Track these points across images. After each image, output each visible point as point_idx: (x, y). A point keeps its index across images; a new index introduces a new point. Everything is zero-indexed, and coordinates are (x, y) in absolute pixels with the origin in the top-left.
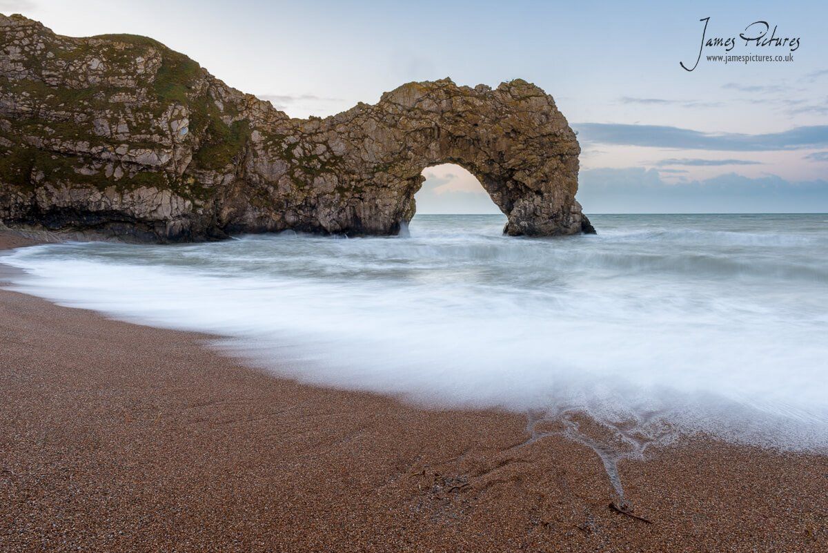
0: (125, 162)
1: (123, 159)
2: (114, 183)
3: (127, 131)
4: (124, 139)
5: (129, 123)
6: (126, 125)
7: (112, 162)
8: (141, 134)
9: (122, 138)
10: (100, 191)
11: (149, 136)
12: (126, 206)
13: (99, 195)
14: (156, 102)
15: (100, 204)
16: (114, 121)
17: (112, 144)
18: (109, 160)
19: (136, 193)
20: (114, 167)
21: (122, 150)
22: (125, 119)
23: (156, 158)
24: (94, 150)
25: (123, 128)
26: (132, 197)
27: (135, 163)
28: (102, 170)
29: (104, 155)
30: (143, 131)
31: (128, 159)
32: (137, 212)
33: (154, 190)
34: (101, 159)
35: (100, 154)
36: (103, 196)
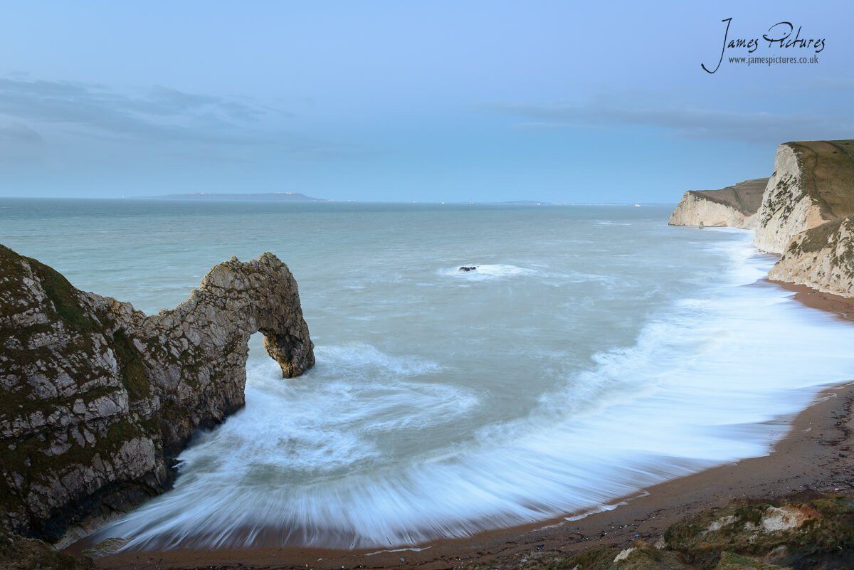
0: (90, 421)
1: (87, 418)
2: (95, 451)
3: (72, 381)
4: (73, 392)
5: (67, 370)
6: (67, 374)
7: (74, 426)
8: (87, 381)
9: (70, 392)
10: (89, 467)
11: (96, 381)
12: (121, 471)
13: (90, 472)
14: (78, 335)
15: (96, 482)
16: (52, 374)
17: (63, 404)
18: (71, 426)
19: (122, 451)
20: (81, 432)
21: (79, 407)
22: (61, 366)
23: (114, 404)
24: (52, 419)
25: (65, 379)
26: (120, 458)
27: (101, 418)
28: (71, 440)
29: (64, 421)
30: (88, 377)
31: (92, 417)
32: (133, 473)
33: (135, 441)
34: (63, 427)
35: (59, 421)
36: (94, 471)
